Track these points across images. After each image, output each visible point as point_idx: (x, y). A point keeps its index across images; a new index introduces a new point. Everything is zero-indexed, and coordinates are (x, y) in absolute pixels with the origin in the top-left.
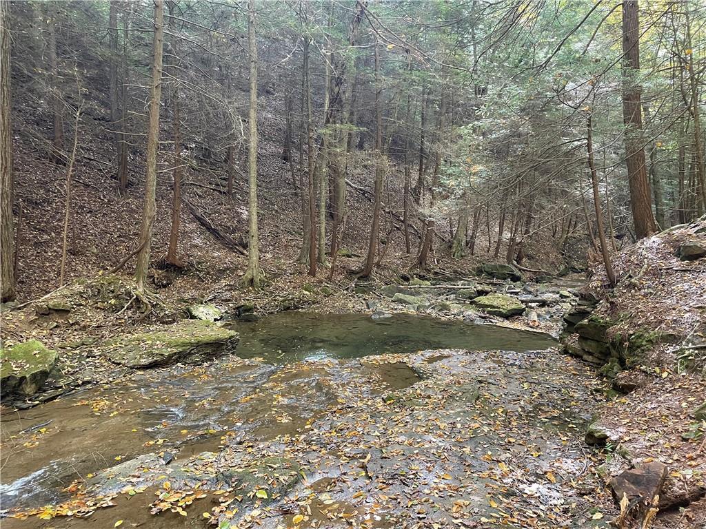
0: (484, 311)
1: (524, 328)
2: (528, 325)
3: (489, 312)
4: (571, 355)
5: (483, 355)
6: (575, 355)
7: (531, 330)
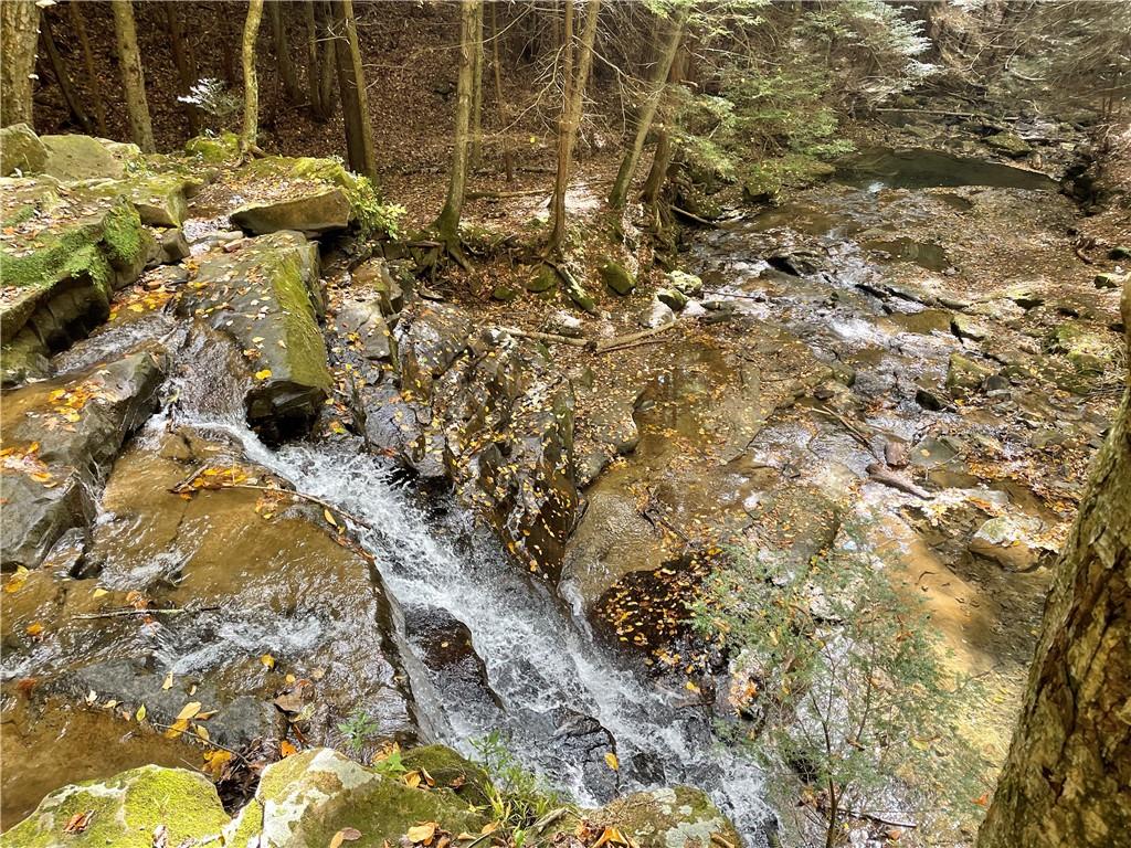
0: (994, 151)
1: (1029, 169)
2: (1032, 167)
3: (999, 152)
4: (1066, 195)
5: (1004, 192)
6: (1069, 195)
7: (1032, 170)
